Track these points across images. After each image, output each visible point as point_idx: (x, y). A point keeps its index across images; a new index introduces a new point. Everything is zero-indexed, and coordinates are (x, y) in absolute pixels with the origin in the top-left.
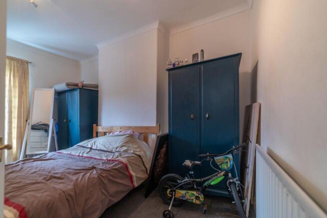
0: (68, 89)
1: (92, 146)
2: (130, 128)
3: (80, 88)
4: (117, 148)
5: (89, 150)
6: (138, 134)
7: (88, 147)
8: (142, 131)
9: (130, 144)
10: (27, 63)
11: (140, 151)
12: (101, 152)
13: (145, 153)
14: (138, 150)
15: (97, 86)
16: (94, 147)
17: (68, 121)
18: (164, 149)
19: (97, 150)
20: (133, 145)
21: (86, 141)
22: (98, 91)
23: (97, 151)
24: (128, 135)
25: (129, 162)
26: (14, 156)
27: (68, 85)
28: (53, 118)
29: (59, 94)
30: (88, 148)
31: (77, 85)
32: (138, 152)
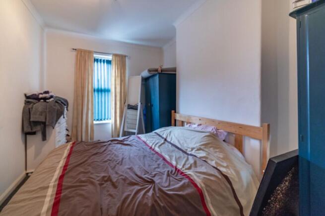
0: (151, 75)
1: (167, 137)
2: (213, 121)
3: (159, 73)
4: (192, 149)
5: (163, 141)
6: (226, 134)
7: (163, 136)
8: (233, 130)
9: (211, 149)
10: (125, 56)
11: (227, 167)
12: (174, 148)
13: (238, 173)
14: (225, 165)
15: (175, 70)
16: (169, 139)
17: (152, 106)
18: (285, 185)
19: (171, 143)
20: (216, 152)
21: (163, 129)
22: (175, 74)
23: (170, 145)
24: (208, 134)
25: (207, 186)
26: (118, 130)
27: (150, 71)
28: (141, 102)
29: (145, 80)
30: (163, 138)
31: (156, 70)
32: (224, 167)
